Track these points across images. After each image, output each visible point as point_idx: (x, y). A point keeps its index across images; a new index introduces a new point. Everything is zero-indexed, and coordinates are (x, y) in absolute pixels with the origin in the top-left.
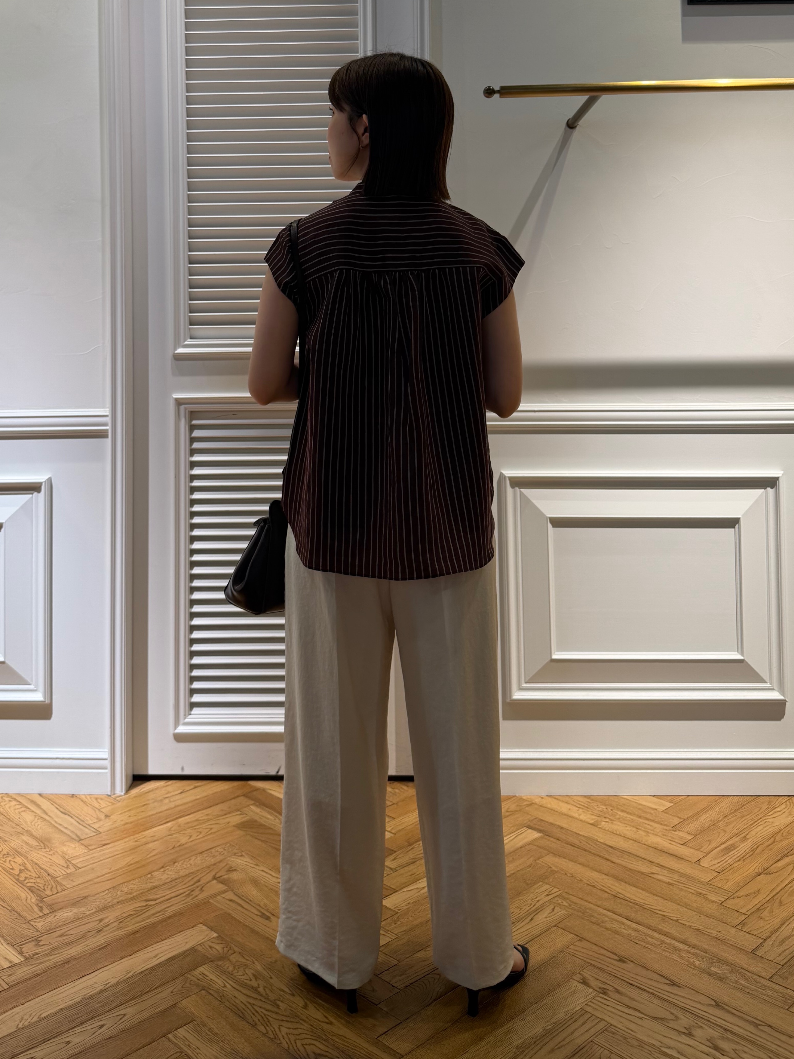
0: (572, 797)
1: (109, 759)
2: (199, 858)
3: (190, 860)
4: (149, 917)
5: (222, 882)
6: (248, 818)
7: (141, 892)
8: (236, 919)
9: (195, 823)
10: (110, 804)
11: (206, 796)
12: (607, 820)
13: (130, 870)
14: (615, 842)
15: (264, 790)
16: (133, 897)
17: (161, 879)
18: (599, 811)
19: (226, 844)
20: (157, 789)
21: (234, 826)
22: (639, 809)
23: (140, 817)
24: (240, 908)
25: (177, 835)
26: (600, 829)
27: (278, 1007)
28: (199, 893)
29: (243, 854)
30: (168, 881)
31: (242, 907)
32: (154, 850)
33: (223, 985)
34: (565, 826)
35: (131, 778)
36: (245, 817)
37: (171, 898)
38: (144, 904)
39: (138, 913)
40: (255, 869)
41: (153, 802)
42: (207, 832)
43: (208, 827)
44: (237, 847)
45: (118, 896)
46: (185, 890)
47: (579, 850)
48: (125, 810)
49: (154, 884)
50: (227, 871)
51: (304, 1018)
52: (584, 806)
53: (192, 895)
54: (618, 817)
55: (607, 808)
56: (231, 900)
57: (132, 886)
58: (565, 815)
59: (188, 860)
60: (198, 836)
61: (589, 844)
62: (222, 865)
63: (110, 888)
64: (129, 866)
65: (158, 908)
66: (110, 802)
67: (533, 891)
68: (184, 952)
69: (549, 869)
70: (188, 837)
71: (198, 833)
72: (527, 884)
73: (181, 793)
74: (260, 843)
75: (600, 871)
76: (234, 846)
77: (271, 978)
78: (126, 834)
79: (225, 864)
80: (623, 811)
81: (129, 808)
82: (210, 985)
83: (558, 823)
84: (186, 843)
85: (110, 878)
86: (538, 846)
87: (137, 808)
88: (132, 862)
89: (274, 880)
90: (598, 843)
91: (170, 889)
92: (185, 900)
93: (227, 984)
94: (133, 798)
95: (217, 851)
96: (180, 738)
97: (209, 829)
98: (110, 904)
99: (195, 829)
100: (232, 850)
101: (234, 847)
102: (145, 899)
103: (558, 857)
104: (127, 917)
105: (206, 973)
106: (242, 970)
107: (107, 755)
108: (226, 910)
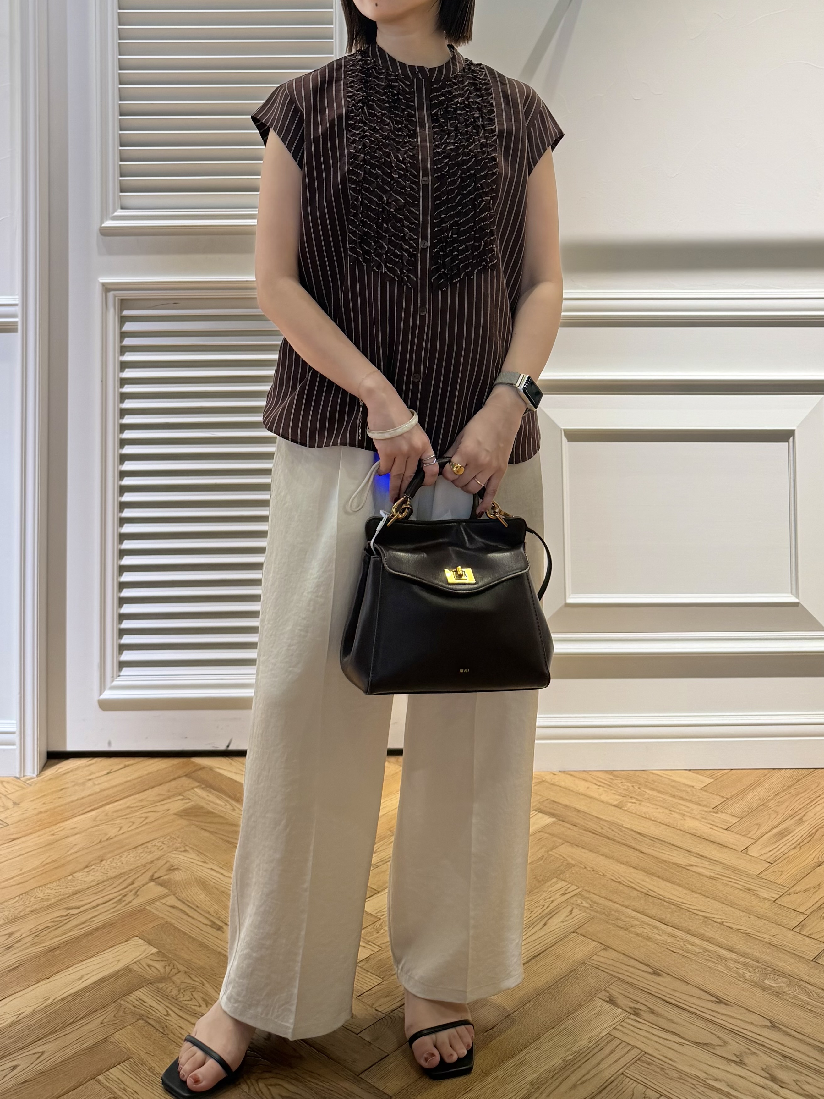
0: (590, 773)
1: (18, 733)
2: (131, 855)
3: (121, 857)
4: (71, 930)
5: (161, 885)
6: (192, 803)
7: (60, 898)
8: (179, 930)
9: (127, 811)
10: (20, 789)
11: (139, 778)
12: (634, 801)
13: (46, 871)
14: (644, 827)
15: (211, 769)
16: (50, 904)
17: (85, 881)
18: (624, 789)
19: (165, 836)
20: (76, 769)
21: (175, 814)
22: (673, 787)
23: (57, 805)
24: (185, 917)
25: (104, 826)
26: (626, 812)
28: (133, 898)
29: (187, 848)
30: (94, 883)
31: (187, 915)
32: (75, 845)
33: (165, 1013)
34: (583, 808)
35: (45, 756)
36: (189, 802)
37: (98, 905)
38: (65, 914)
39: (57, 924)
40: (201, 868)
41: (74, 786)
42: (142, 822)
43: (143, 815)
44: (180, 840)
45: (31, 904)
46: (115, 895)
47: (600, 837)
48: (39, 796)
49: (77, 888)
50: (167, 871)
52: (605, 783)
53: (124, 901)
54: (647, 796)
55: (633, 786)
56: (173, 907)
57: (49, 891)
58: (582, 794)
59: (118, 857)
60: (130, 827)
61: (613, 830)
62: (161, 862)
63: (22, 894)
64: (44, 865)
65: (82, 918)
66: (19, 787)
67: (545, 889)
68: (117, 972)
69: (565, 862)
70: (119, 829)
71: (131, 824)
72: (539, 882)
73: (108, 773)
74: (207, 834)
75: (627, 864)
76: (174, 838)
78: (40, 826)
79: (165, 861)
80: (652, 789)
81: (43, 794)
82: (149, 1013)
83: (574, 805)
84: (116, 836)
85: (20, 881)
86: (550, 834)
87: (53, 793)
88: (48, 861)
90: (624, 829)
91: (96, 893)
92: (115, 907)
93: (170, 1012)
94: (48, 781)
95: (155, 846)
96: (106, 705)
97: (143, 819)
98: (22, 914)
99: (127, 818)
100: (173, 845)
101: (175, 841)
102: (65, 906)
103: (575, 847)
104: (43, 930)
105: (144, 998)
106: (188, 993)
107: (14, 728)
108: (169, 920)
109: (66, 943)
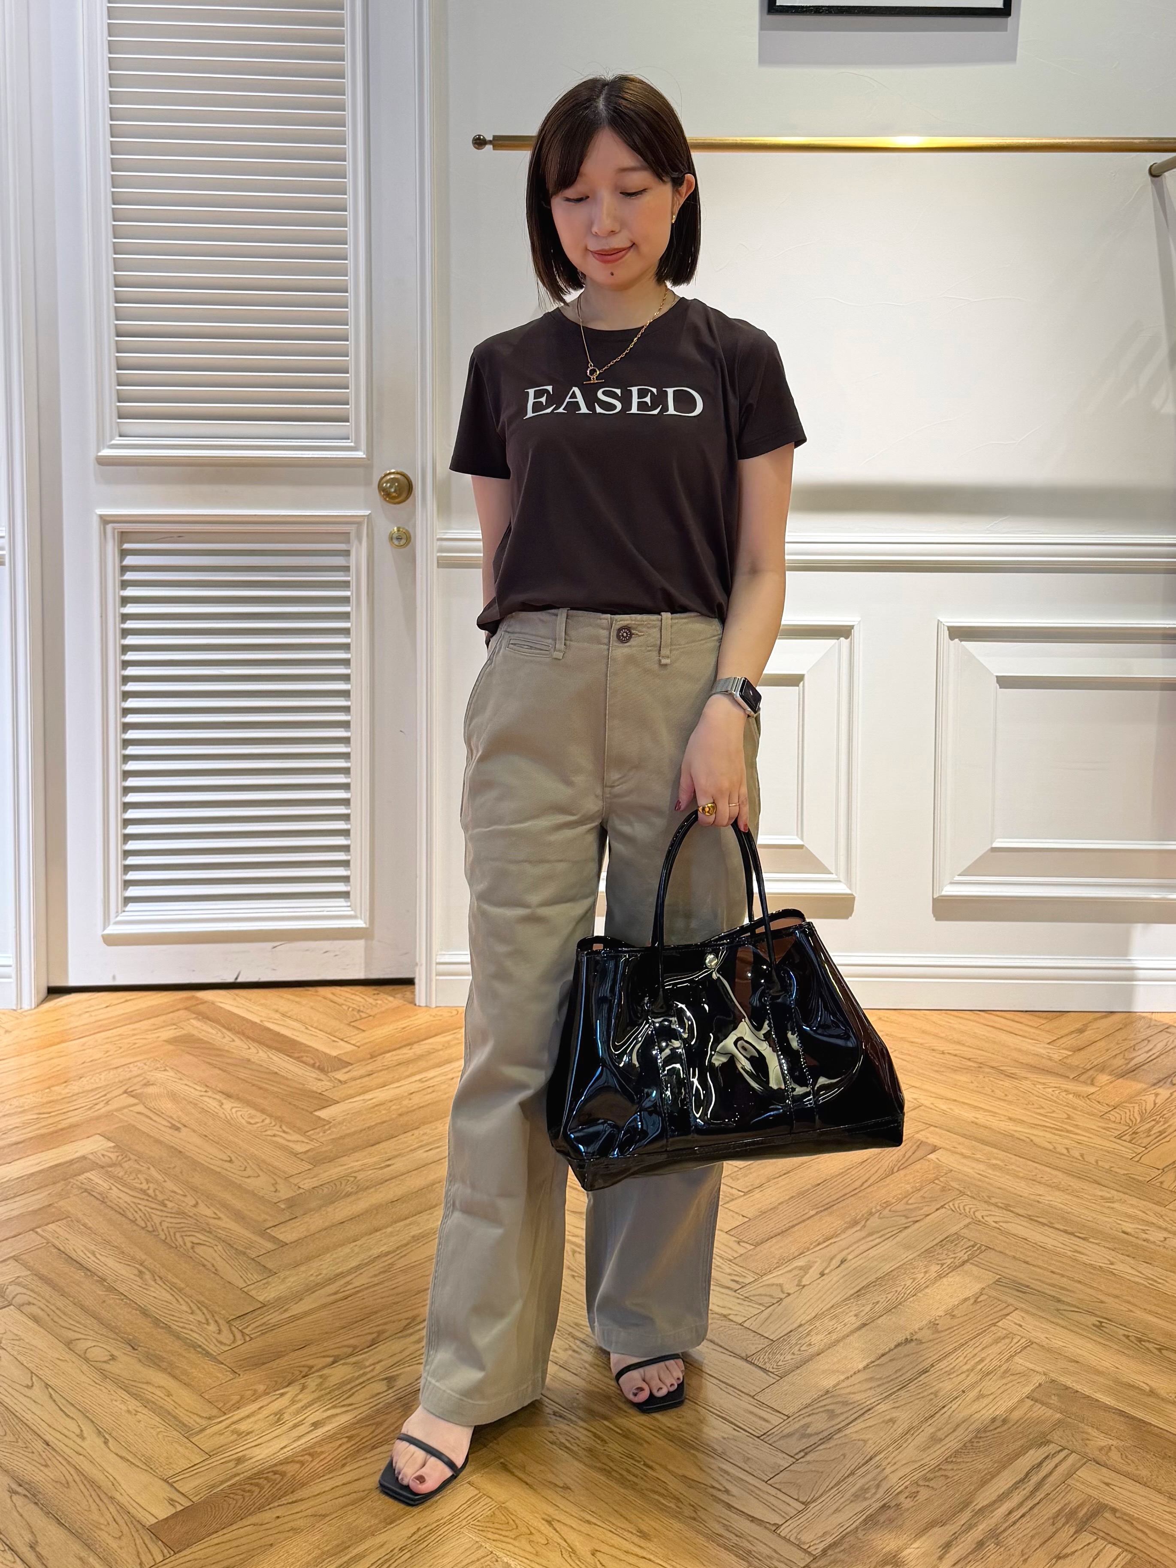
1: (14, 966)
2: (111, 1073)
3: (100, 1074)
4: (39, 1129)
5: (133, 1096)
6: (184, 1032)
7: (35, 1105)
8: (140, 1130)
9: (118, 1038)
10: (14, 1019)
11: (136, 1011)
15: (213, 1003)
16: (24, 1110)
17: (60, 1093)
19: (148, 1059)
20: (76, 1003)
21: (164, 1041)
23: (48, 1033)
24: (148, 1120)
25: (91, 1050)
27: (165, 1206)
28: (103, 1106)
29: (168, 1068)
30: (69, 1095)
31: (151, 1119)
32: (58, 1065)
33: (108, 1188)
35: (45, 991)
36: (180, 1031)
37: (68, 1112)
38: (38, 1117)
39: (25, 1125)
40: (176, 1084)
41: (69, 1017)
42: (129, 1047)
43: (131, 1041)
44: (162, 1062)
46: (87, 1104)
48: (31, 1026)
49: (53, 1098)
50: (142, 1085)
51: (191, 1214)
53: (94, 1109)
56: (138, 1113)
57: (25, 1100)
59: (97, 1075)
60: (116, 1051)
62: (138, 1079)
65: (50, 1121)
66: (13, 1017)
68: (71, 1160)
70: (104, 1053)
71: (118, 1049)
73: (107, 1007)
74: (190, 1057)
76: (157, 1060)
77: (165, 1181)
78: (27, 1049)
79: (142, 1078)
81: (35, 1024)
82: (93, 1187)
84: (100, 1058)
87: (46, 1023)
88: (29, 1078)
89: (197, 1093)
91: (68, 1103)
93: (113, 1187)
94: (44, 1013)
95: (136, 1066)
96: (111, 941)
97: (131, 1045)
99: (115, 1044)
100: (154, 1065)
101: (157, 1062)
102: (38, 1113)
104: (12, 1130)
105: (92, 1177)
106: (134, 1175)
107: (11, 961)
108: (132, 1122)
109: (31, 1138)
